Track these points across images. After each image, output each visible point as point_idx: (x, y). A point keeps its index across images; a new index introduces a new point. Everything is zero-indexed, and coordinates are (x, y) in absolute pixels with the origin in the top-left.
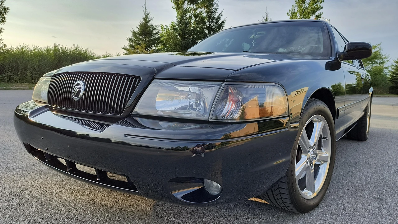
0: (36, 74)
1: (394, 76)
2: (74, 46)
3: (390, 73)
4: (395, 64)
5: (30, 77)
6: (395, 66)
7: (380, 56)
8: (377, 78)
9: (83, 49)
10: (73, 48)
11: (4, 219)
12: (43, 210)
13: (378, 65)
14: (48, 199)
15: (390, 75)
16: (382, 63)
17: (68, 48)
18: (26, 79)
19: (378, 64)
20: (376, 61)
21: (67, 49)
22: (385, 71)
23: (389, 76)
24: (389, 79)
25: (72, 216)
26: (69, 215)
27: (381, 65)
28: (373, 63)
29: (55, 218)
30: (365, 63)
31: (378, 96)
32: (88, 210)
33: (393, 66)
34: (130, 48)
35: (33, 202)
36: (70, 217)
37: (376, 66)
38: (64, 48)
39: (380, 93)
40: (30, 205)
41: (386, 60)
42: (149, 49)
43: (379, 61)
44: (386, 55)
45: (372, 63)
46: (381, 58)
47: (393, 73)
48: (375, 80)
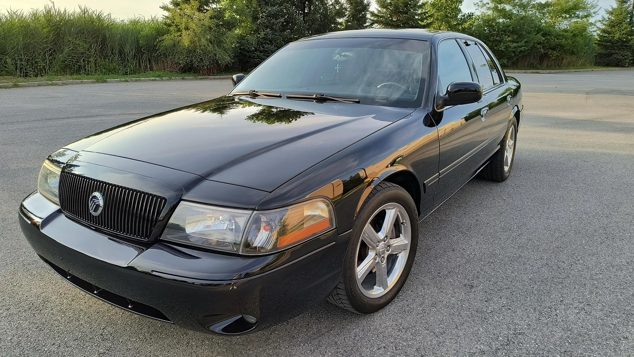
0: (21, 60)
1: (605, 37)
2: (80, 8)
3: (599, 32)
4: (606, 16)
5: (13, 65)
6: (607, 19)
7: (584, 4)
8: (577, 42)
9: (95, 12)
10: (78, 11)
11: (29, 344)
12: (72, 328)
13: (579, 20)
14: (77, 312)
15: (598, 35)
16: (586, 16)
17: (71, 12)
18: (6, 69)
19: (579, 18)
20: (578, 13)
21: (68, 14)
22: (591, 29)
23: (597, 37)
24: (597, 42)
25: (107, 335)
26: (103, 334)
27: (585, 20)
28: (573, 17)
29: (88, 339)
30: (559, 17)
31: (577, 70)
32: (125, 324)
33: (604, 19)
34: (173, 7)
35: (59, 318)
36: (105, 336)
37: (577, 22)
38: (62, 12)
39: (580, 65)
40: (56, 323)
41: (592, 11)
42: (205, 7)
43: (581, 14)
44: (594, 3)
45: (570, 17)
46: (584, 8)
47: (604, 31)
48: (574, 44)
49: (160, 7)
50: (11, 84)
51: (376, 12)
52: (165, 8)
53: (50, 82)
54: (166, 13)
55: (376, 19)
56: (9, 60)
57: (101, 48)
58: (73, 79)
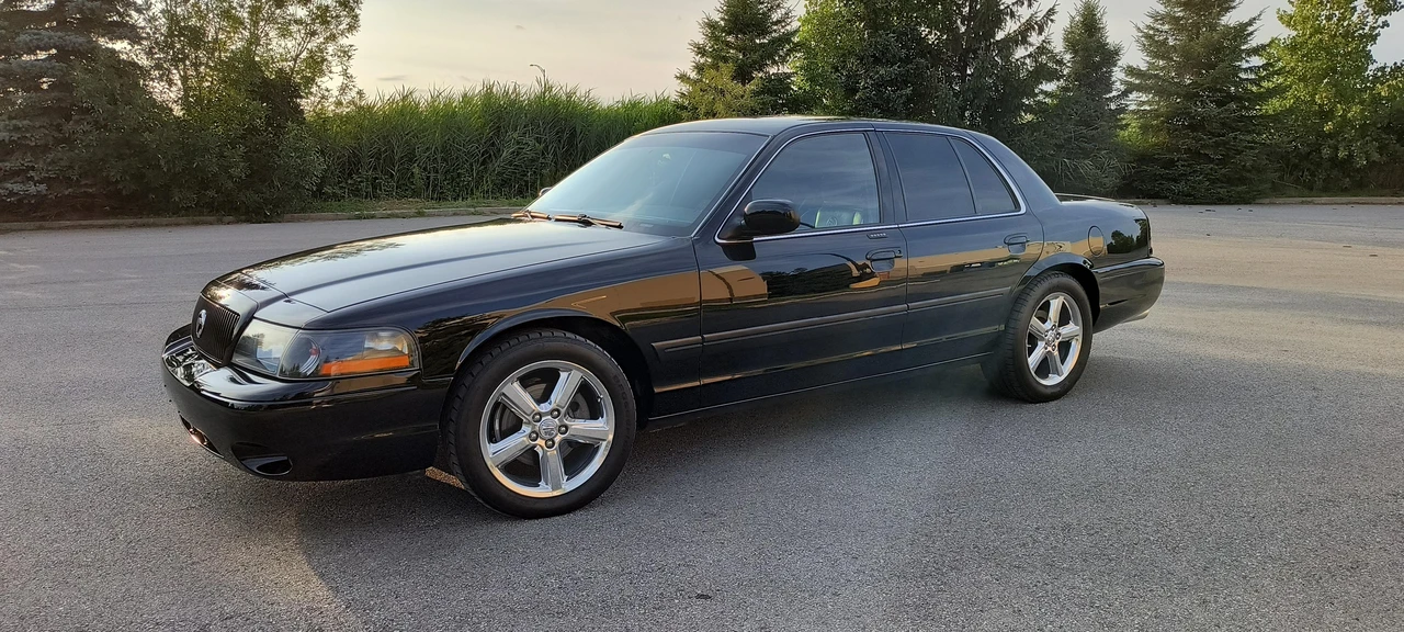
5: (423, 179)
34: (696, 76)
42: (755, 73)
49: (677, 77)
50: (414, 210)
51: (1143, 67)
52: (683, 78)
53: (472, 210)
54: (685, 88)
55: (1137, 82)
56: (416, 170)
57: (567, 151)
58: (509, 204)
